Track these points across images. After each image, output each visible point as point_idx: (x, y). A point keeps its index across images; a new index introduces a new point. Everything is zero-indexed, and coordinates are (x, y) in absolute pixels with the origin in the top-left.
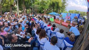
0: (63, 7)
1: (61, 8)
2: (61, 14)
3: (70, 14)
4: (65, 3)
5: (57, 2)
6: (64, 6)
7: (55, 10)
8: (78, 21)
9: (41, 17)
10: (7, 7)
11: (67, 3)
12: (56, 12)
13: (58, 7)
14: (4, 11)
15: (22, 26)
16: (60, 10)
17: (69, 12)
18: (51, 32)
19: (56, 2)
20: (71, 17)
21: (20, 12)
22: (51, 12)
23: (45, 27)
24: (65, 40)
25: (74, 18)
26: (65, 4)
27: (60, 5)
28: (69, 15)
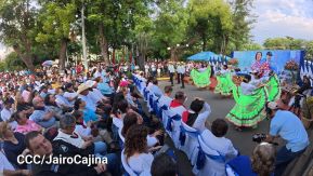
0: (240, 29)
1: (233, 33)
2: (232, 55)
3: (269, 54)
4: (244, 14)
5: (214, 14)
6: (242, 27)
7: (211, 42)
8: (299, 78)
9: (159, 71)
10: (51, 43)
11: (251, 13)
12: (215, 49)
13: (220, 32)
14: (40, 57)
15: (88, 106)
16: (227, 40)
17: (266, 45)
18: (181, 127)
19: (210, 16)
20: (272, 64)
21: (94, 57)
22: (198, 51)
23: (165, 108)
24: (229, 170)
25: (286, 68)
26: (246, 19)
27: (228, 24)
28: (265, 56)
